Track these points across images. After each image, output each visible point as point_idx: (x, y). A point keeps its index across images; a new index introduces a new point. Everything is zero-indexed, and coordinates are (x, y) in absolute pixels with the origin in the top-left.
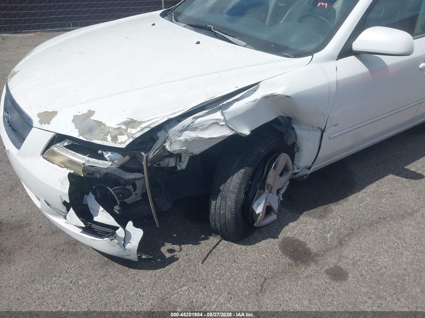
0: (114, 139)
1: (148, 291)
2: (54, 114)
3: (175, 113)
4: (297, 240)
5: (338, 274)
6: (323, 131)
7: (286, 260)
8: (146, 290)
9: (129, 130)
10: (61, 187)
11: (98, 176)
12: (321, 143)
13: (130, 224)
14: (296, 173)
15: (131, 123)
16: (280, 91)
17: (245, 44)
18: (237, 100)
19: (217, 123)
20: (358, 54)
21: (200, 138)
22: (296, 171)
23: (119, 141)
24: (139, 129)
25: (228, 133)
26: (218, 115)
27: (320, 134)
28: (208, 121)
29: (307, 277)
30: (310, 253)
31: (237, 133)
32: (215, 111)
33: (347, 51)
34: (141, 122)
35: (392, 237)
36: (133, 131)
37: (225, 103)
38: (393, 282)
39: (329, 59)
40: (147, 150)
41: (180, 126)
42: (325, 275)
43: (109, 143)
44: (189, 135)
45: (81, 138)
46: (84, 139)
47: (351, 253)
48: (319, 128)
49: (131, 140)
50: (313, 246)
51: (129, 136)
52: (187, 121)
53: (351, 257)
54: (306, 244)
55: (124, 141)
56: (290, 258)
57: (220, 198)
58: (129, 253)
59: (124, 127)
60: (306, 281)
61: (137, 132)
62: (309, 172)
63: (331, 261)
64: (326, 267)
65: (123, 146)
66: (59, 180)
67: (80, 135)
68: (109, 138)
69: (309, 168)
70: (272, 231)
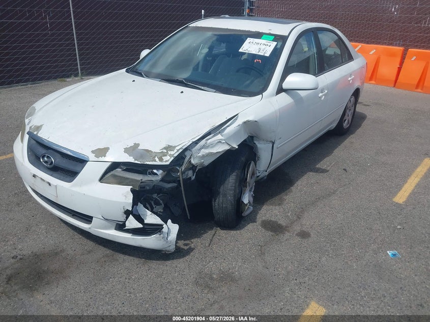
0: (161, 159)
1: (187, 271)
2: (106, 149)
3: (195, 138)
4: (271, 221)
5: (304, 235)
6: (273, 143)
7: (269, 233)
8: (185, 270)
9: (169, 152)
10: (126, 199)
11: (148, 188)
12: (272, 152)
13: (169, 221)
14: (258, 176)
15: (169, 148)
16: (251, 118)
17: (215, 91)
18: (228, 126)
19: (220, 142)
20: (286, 91)
21: (211, 153)
22: (258, 175)
23: (164, 160)
24: (176, 151)
25: (227, 147)
26: (219, 137)
27: (271, 145)
28: (215, 141)
29: (286, 240)
30: (282, 227)
31: (233, 147)
32: (217, 134)
33: (280, 90)
34: (175, 147)
35: (328, 208)
36: (172, 153)
37: (222, 128)
38: (337, 232)
39: (272, 96)
40: (181, 165)
41: (198, 146)
42: (297, 237)
43: (158, 163)
44: (204, 152)
45: (136, 162)
46: (139, 163)
47: (307, 222)
48: (271, 141)
49: (172, 158)
50: (282, 222)
51: (171, 156)
52: (203, 142)
53: (308, 224)
54: (277, 222)
55: (167, 160)
56: (271, 231)
57: (222, 196)
58: (170, 245)
59: (165, 151)
60: (286, 242)
61: (175, 153)
62: (267, 174)
63: (297, 228)
64: (296, 233)
65: (168, 163)
66: (123, 194)
67: (135, 160)
68: (157, 159)
69: (266, 171)
70: (252, 218)
